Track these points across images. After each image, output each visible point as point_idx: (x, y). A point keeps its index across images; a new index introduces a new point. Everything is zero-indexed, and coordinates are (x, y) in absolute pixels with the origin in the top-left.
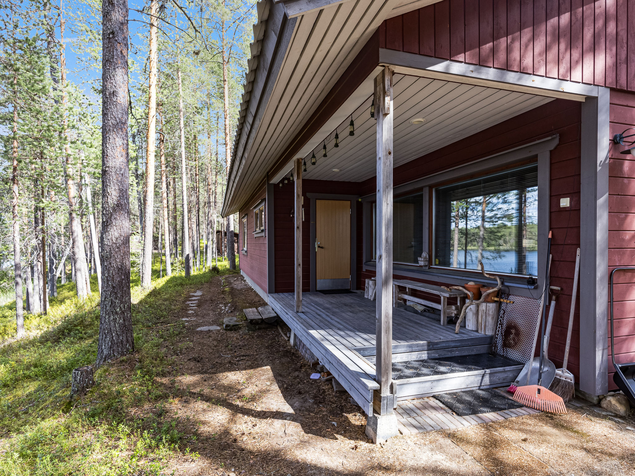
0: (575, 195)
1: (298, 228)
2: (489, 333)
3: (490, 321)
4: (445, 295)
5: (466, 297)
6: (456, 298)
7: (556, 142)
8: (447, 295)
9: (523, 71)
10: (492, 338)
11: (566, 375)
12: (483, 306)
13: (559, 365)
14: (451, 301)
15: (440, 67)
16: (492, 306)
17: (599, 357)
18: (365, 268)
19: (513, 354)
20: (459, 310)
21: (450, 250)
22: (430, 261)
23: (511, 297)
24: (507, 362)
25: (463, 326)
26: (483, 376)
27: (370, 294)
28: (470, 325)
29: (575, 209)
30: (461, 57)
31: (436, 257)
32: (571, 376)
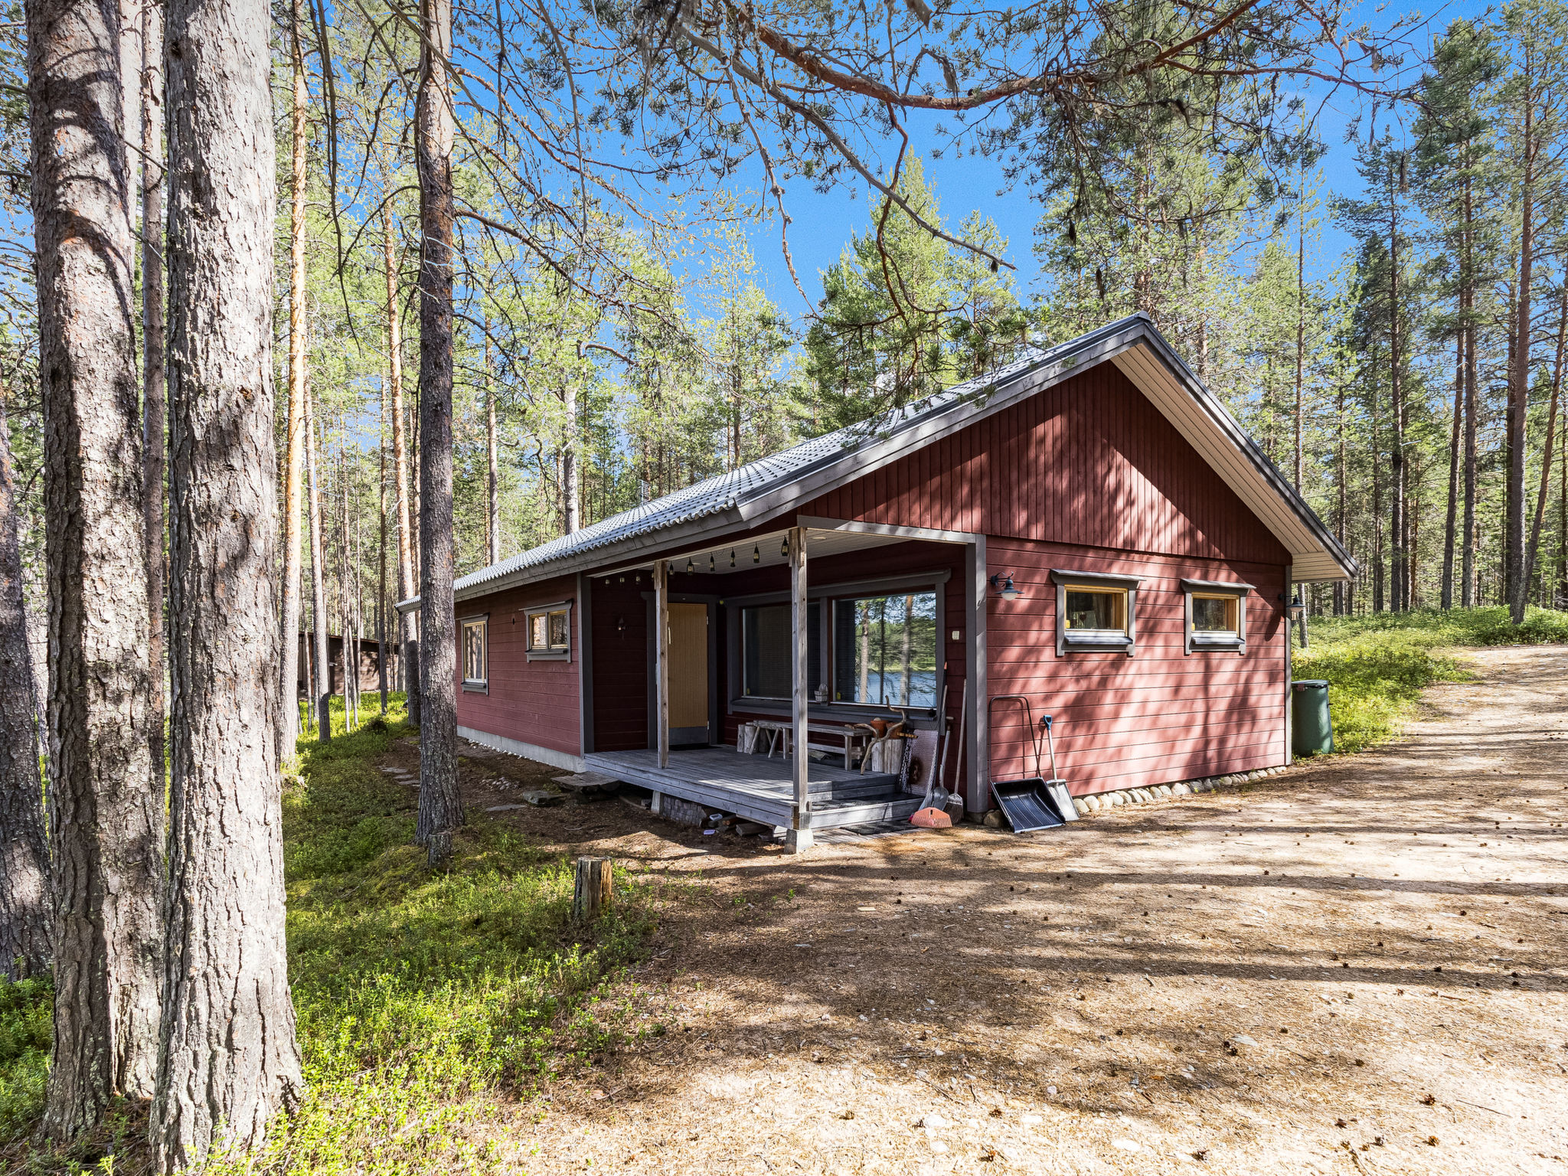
0: (962, 629)
1: (662, 654)
2: (895, 772)
3: (896, 758)
4: (848, 734)
5: (872, 735)
6: (861, 738)
7: (948, 576)
8: (851, 734)
9: (911, 525)
10: (897, 777)
11: (956, 799)
12: (889, 743)
13: (951, 792)
14: (856, 741)
15: (842, 528)
16: (897, 742)
17: (979, 779)
18: (731, 709)
19: (916, 789)
20: (864, 751)
21: (854, 684)
22: (830, 696)
23: (917, 732)
24: (910, 796)
25: (869, 769)
26: (886, 808)
27: (747, 745)
28: (876, 767)
29: (962, 643)
30: (860, 517)
31: (838, 690)
32: (961, 799)
